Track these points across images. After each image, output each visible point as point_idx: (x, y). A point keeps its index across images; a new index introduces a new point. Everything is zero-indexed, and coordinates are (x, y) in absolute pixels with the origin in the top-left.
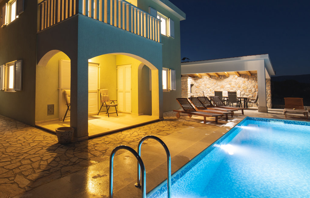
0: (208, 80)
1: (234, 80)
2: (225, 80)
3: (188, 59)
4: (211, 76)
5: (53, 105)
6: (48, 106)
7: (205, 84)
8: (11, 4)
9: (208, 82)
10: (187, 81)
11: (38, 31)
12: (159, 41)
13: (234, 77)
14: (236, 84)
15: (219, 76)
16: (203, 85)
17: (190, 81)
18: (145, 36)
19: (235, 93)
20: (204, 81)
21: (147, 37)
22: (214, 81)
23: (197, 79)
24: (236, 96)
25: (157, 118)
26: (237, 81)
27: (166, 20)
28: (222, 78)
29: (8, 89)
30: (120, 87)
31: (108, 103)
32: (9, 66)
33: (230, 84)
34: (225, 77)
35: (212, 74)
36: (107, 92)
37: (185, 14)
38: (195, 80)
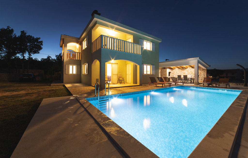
0: (178, 70)
1: (190, 70)
2: (185, 70)
3: (168, 60)
4: (179, 68)
5: (98, 79)
6: (96, 79)
7: (177, 72)
8: (85, 41)
9: (178, 71)
10: (166, 70)
11: (92, 52)
12: (140, 54)
13: (190, 68)
14: (191, 72)
15: (183, 68)
16: (176, 73)
17: (168, 70)
18: (132, 52)
19: (186, 76)
20: (176, 70)
21: (133, 53)
22: (181, 70)
23: (173, 70)
24: (187, 77)
25: (139, 85)
26: (191, 70)
27: (150, 43)
28: (184, 69)
29: (85, 74)
30: (127, 73)
31: (120, 79)
32: (85, 65)
33: (188, 72)
34: (185, 68)
35: (178, 66)
36: (121, 75)
37: (161, 40)
38: (172, 70)
